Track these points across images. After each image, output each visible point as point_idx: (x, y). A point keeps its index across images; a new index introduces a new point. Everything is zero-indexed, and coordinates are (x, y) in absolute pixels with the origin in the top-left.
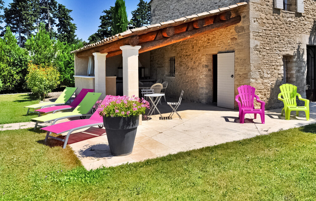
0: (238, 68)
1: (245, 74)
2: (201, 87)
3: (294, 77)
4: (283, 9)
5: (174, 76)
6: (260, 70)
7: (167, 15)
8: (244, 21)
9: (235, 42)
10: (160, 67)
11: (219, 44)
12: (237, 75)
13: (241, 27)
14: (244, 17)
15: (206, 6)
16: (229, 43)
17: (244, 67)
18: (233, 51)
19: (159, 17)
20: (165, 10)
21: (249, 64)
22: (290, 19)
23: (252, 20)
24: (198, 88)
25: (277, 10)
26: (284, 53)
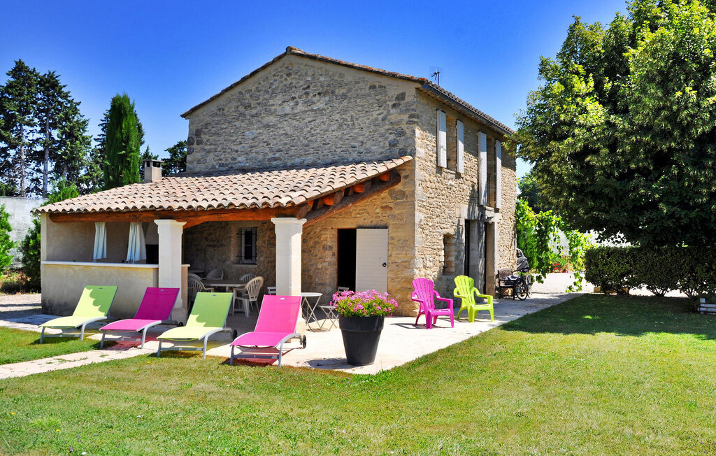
0: (394, 253)
1: (406, 262)
2: (320, 282)
3: (452, 267)
4: (446, 167)
5: (255, 264)
6: (423, 256)
7: (235, 148)
8: (405, 184)
9: (388, 212)
10: (214, 246)
11: (359, 214)
12: (392, 263)
13: (400, 191)
14: (406, 177)
15: (334, 147)
16: (378, 213)
17: (404, 252)
18: (386, 227)
19: (213, 147)
20: (232, 136)
21: (413, 248)
22: (450, 182)
23: (417, 183)
24: (313, 285)
25: (439, 169)
26: (445, 231)
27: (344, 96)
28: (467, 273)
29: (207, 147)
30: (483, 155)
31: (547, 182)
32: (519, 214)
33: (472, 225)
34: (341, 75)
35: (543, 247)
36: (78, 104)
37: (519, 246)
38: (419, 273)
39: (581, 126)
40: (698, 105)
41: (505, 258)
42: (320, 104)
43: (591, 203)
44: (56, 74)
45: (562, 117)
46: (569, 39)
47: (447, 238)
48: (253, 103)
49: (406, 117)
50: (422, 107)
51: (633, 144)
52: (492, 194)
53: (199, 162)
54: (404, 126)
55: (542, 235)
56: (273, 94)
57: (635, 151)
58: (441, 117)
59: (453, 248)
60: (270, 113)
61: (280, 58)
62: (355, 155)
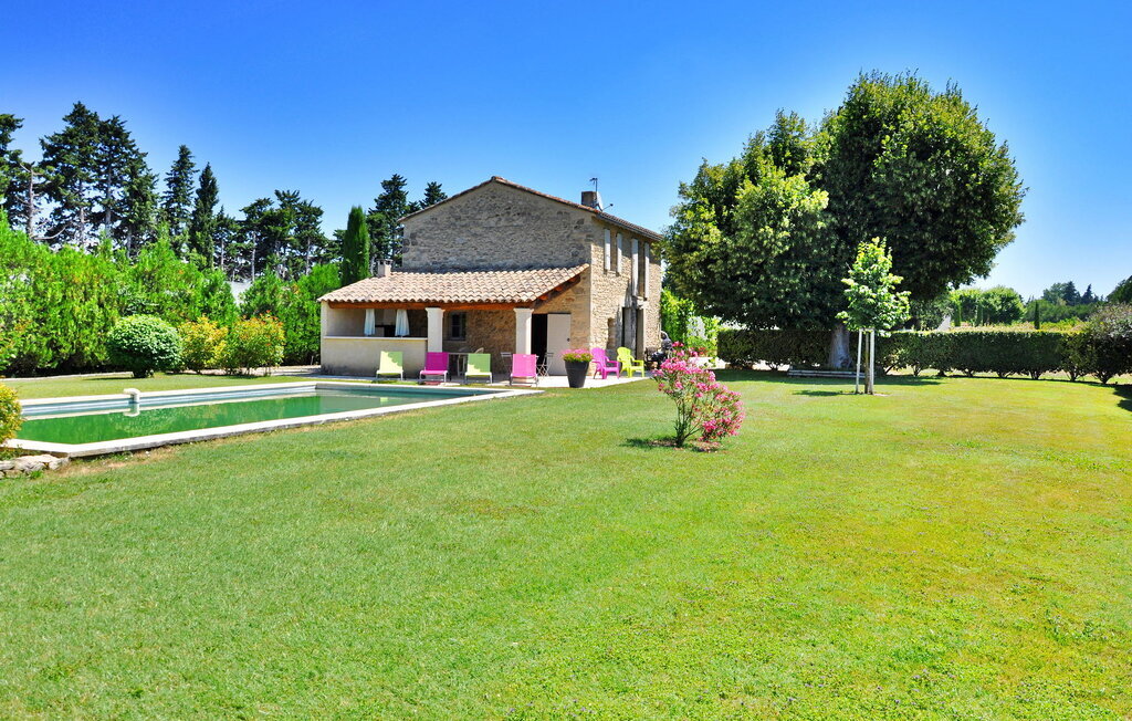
0: (575, 332)
1: (584, 337)
3: (613, 342)
4: (610, 269)
5: (464, 341)
6: (595, 334)
8: (585, 284)
9: (571, 303)
11: (549, 304)
12: (574, 338)
13: (582, 289)
14: (585, 280)
16: (564, 303)
17: (583, 331)
18: (569, 313)
19: (427, 248)
20: (444, 241)
21: (589, 328)
22: (612, 280)
23: (592, 282)
25: (605, 271)
26: (609, 316)
27: (538, 218)
28: (623, 346)
29: (422, 248)
30: (636, 257)
31: (682, 281)
32: (663, 302)
33: (626, 311)
34: (536, 202)
35: (683, 329)
36: (145, 155)
37: (664, 328)
38: (593, 346)
39: (705, 243)
40: (774, 237)
41: (652, 338)
42: (519, 221)
43: (712, 297)
44: (121, 120)
45: (692, 236)
46: (699, 176)
47: (610, 320)
48: (463, 216)
49: (584, 236)
50: (596, 230)
51: (737, 258)
52: (641, 286)
53: (414, 259)
54: (583, 243)
55: (682, 319)
56: (480, 210)
57: (739, 263)
58: (607, 233)
59: (614, 328)
60: (478, 225)
61: (486, 184)
62: (546, 261)
